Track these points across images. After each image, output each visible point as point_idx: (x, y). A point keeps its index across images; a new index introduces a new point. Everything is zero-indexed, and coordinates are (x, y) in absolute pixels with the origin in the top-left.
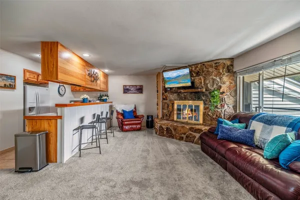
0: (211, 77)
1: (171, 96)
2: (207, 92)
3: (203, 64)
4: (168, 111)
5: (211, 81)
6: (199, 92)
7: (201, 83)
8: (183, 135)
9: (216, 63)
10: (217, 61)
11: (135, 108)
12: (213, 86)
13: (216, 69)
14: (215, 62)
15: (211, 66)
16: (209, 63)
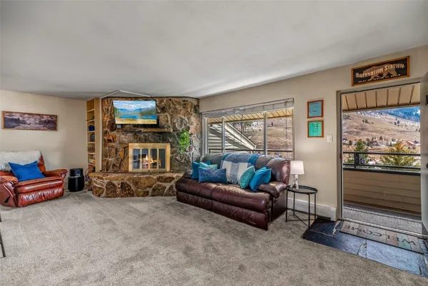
0: (179, 116)
1: (122, 136)
2: (175, 133)
3: (170, 98)
4: (117, 159)
5: (179, 121)
6: (165, 132)
7: (167, 121)
8: (148, 189)
9: (184, 101)
10: (185, 99)
11: (42, 159)
12: (181, 126)
13: (184, 107)
14: (183, 99)
15: (179, 103)
16: (176, 99)
